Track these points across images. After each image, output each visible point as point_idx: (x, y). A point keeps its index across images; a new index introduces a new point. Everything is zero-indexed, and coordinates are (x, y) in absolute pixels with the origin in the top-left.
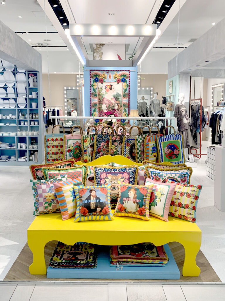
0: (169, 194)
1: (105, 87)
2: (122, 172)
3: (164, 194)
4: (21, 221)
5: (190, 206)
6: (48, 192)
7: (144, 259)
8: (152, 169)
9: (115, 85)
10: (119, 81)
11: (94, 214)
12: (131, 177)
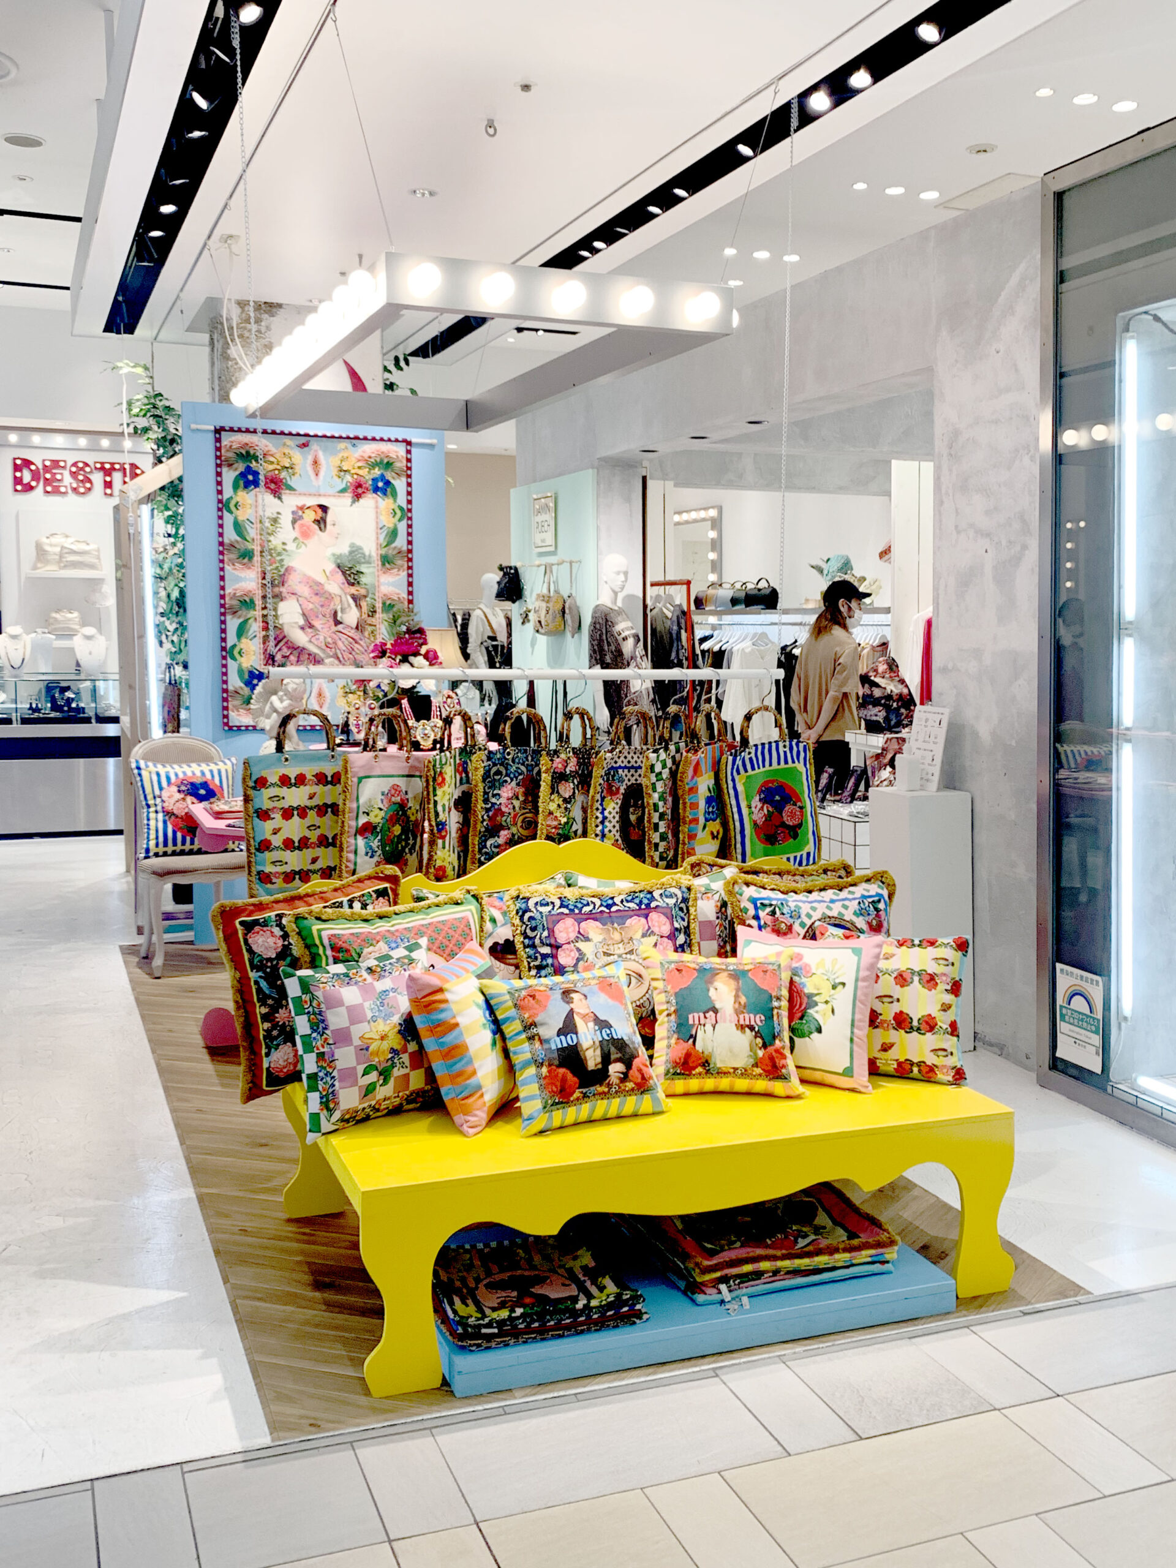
0: (865, 979)
1: (293, 513)
2: (640, 909)
3: (844, 984)
4: (98, 1199)
5: (939, 1024)
6: (374, 1019)
7: (819, 1252)
8: (752, 888)
9: (341, 508)
10: (360, 490)
11: (600, 1094)
12: (676, 929)
